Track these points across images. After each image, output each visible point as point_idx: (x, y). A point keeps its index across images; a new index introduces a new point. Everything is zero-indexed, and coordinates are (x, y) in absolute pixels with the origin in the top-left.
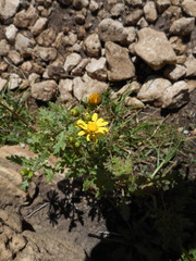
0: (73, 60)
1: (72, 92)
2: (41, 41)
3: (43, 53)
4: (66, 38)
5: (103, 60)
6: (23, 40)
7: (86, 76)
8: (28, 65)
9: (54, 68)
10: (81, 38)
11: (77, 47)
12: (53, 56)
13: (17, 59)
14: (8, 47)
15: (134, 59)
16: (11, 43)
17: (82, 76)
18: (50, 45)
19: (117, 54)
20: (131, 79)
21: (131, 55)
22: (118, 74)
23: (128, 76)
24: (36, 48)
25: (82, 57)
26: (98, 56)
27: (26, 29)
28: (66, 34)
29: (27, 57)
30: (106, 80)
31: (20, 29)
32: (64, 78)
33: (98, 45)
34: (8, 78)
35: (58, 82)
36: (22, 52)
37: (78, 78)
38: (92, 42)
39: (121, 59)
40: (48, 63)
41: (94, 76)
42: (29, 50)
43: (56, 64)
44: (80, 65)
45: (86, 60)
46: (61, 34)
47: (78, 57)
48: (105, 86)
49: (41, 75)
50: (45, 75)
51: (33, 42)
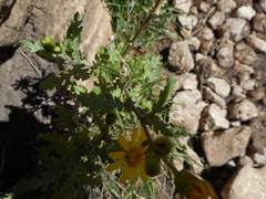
0: (222, 87)
1: (182, 89)
2: (240, 47)
3: (226, 51)
4: (247, 77)
5: (225, 124)
6: (238, 27)
7: (204, 104)
8: (209, 34)
9: (209, 66)
10: (249, 95)
11: (238, 91)
12: (223, 63)
13: (215, 21)
14: (228, 10)
15: (232, 164)
16: (234, 14)
17: (204, 99)
18: (236, 58)
19: (236, 143)
20: (206, 162)
21: (236, 160)
22: (211, 145)
23: (210, 159)
24: (230, 42)
25: (226, 98)
26: (230, 117)
27: (252, 29)
28: (252, 76)
29: (218, 33)
30: (201, 130)
31: (251, 22)
32: (198, 79)
33: (245, 118)
34: (191, 13)
35: (192, 71)
36: (224, 27)
37: (200, 96)
38: (248, 109)
39: (231, 149)
40: (215, 57)
41: (205, 115)
42: (227, 34)
43: (214, 67)
44: (216, 97)
45: (223, 103)
46: (251, 70)
47: (226, 92)
48: (194, 130)
49: (199, 51)
50: (199, 56)
51: (238, 38)
